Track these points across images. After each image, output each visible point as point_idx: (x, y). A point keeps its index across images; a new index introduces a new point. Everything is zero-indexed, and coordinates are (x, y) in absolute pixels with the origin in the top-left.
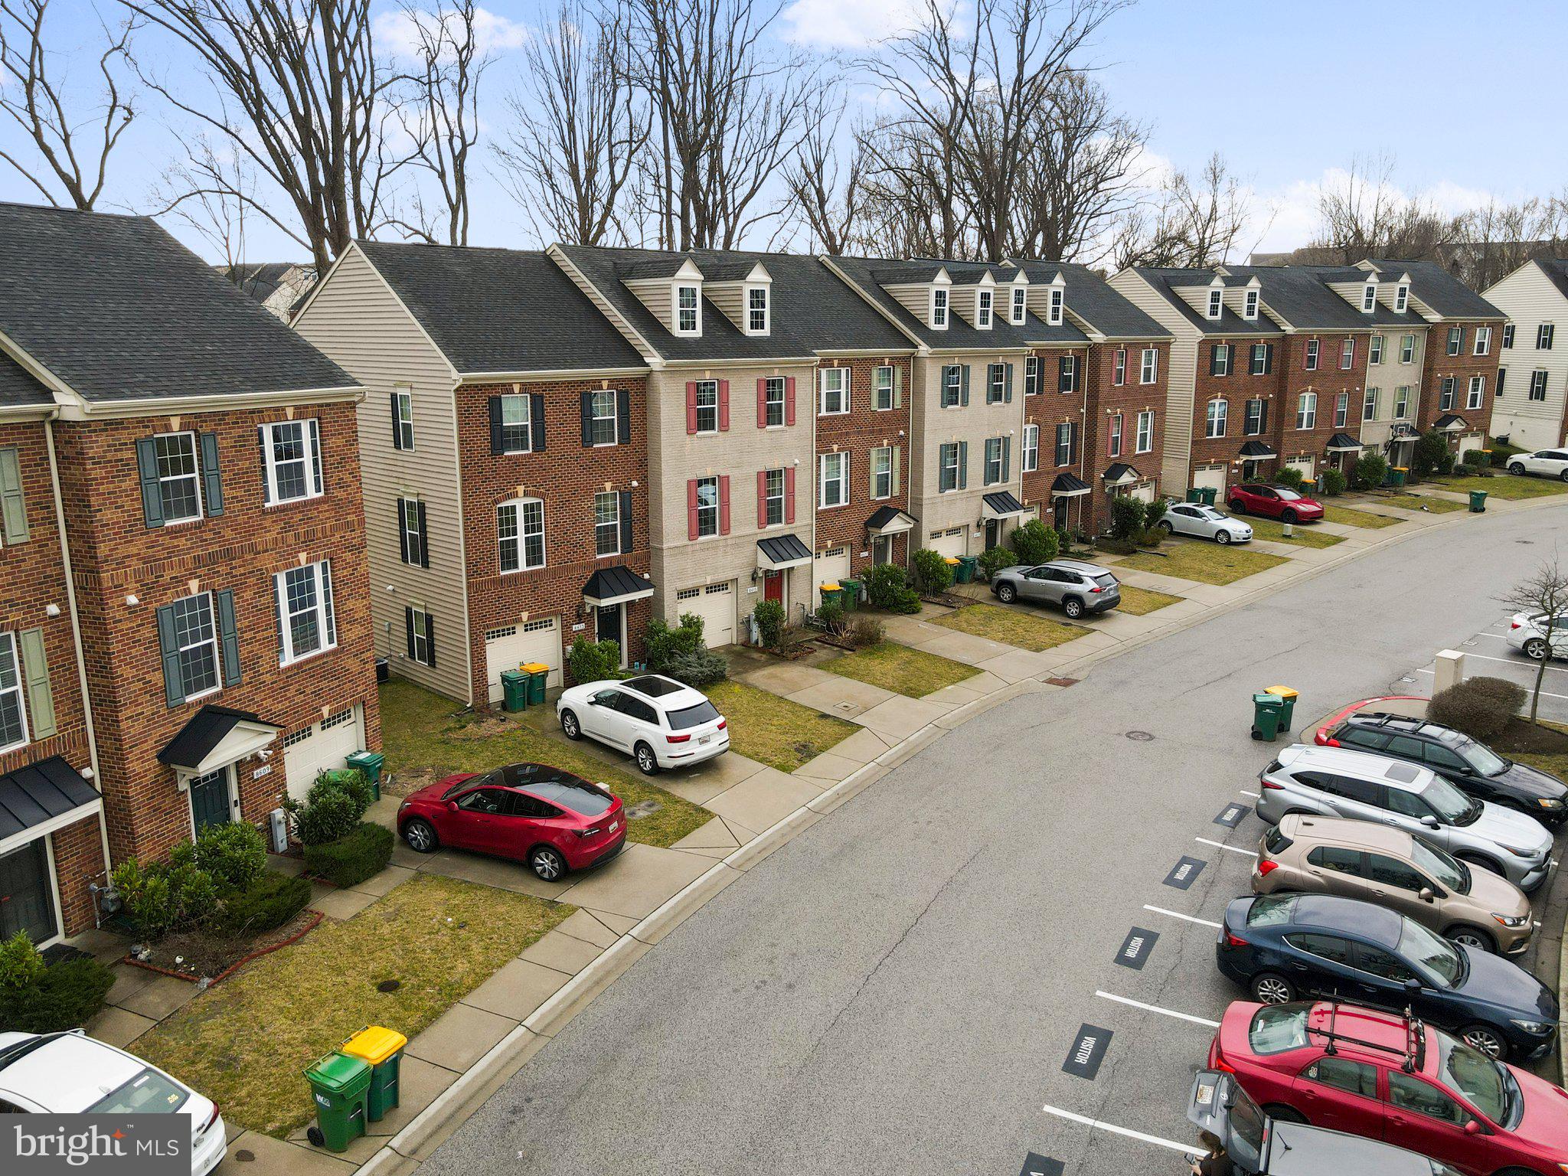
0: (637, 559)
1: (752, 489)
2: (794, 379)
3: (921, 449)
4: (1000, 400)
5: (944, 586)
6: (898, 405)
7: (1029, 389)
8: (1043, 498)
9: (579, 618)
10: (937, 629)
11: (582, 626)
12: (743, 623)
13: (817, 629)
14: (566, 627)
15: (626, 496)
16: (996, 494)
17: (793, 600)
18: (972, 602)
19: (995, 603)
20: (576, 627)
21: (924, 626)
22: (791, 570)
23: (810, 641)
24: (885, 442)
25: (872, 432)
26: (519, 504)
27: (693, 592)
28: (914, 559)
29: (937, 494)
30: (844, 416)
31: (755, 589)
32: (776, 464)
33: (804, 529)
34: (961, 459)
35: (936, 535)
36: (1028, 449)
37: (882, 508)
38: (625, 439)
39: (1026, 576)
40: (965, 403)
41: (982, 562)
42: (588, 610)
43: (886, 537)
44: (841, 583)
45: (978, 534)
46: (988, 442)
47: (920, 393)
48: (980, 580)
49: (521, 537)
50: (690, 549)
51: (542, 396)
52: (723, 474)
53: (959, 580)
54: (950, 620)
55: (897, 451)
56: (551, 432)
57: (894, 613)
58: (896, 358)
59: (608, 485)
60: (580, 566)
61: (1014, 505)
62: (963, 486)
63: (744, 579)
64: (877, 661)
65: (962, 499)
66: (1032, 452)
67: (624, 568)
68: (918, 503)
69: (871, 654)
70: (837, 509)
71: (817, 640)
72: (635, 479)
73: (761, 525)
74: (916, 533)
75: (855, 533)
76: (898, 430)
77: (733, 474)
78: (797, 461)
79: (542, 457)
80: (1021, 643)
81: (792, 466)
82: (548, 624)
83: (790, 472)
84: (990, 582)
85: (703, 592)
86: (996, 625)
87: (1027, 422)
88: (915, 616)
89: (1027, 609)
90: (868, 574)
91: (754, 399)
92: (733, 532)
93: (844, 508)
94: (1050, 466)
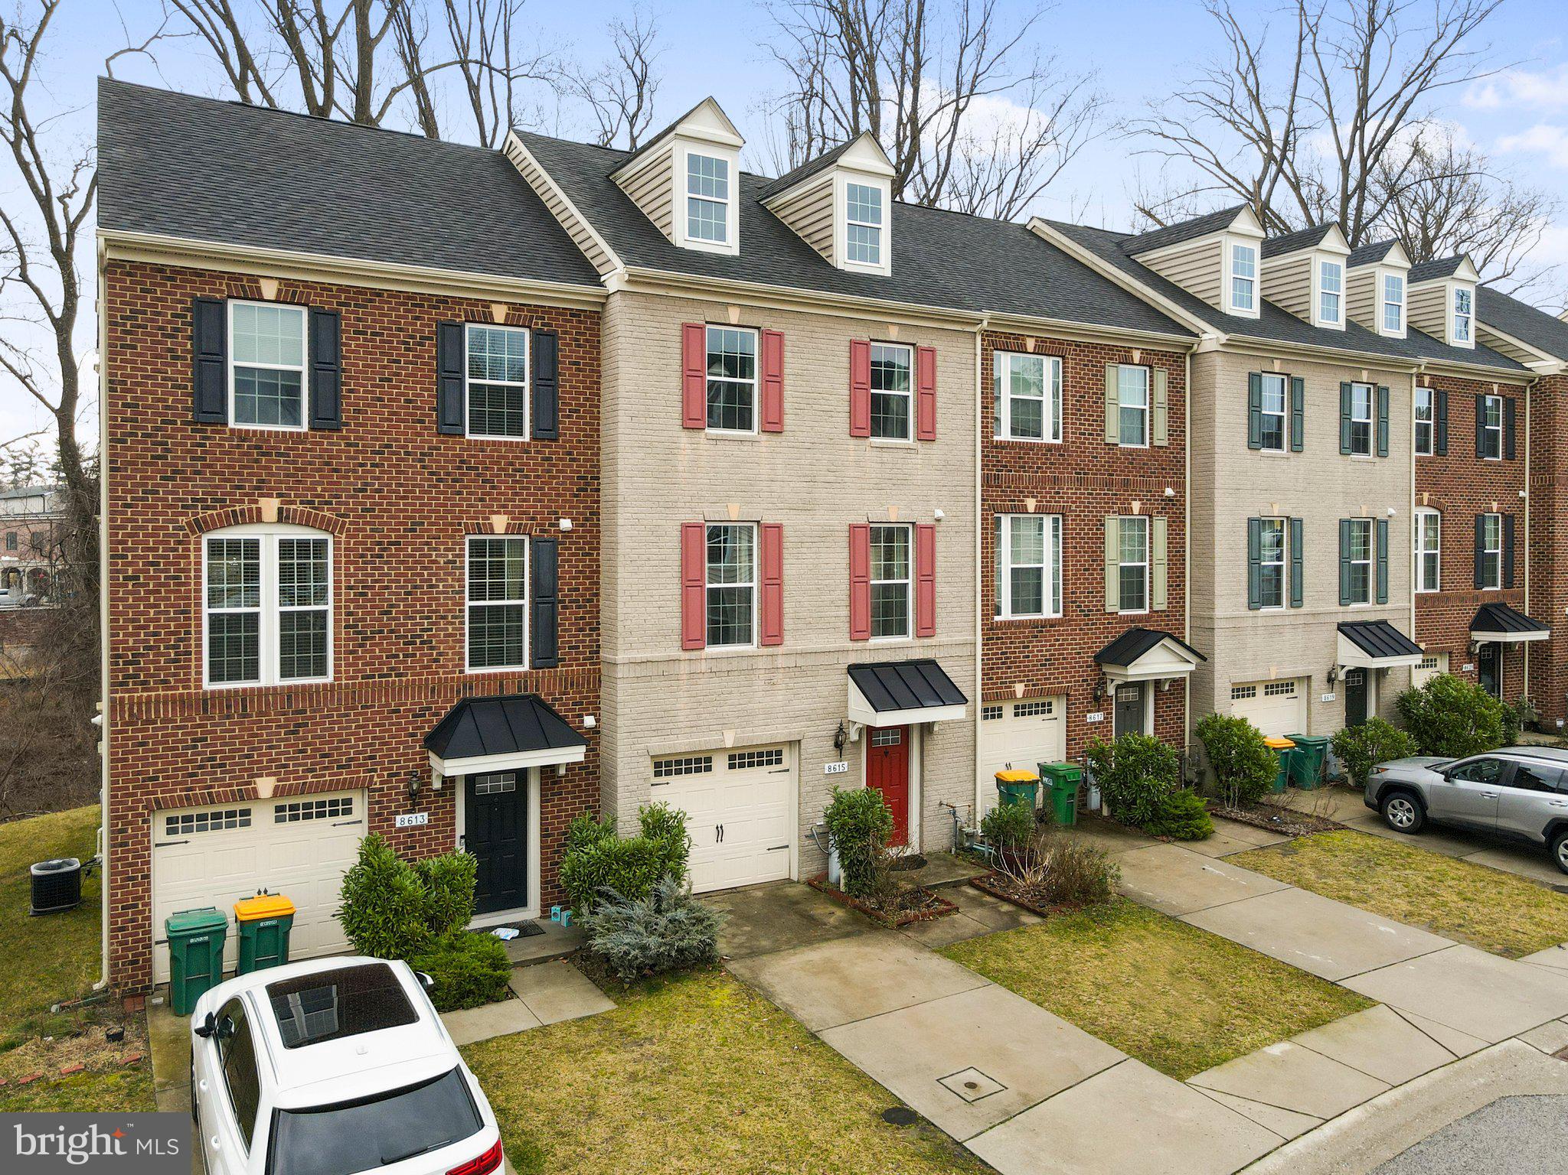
0: (569, 682)
1: (836, 560)
2: (933, 351)
3: (1210, 525)
4: (1366, 450)
5: (1262, 788)
6: (1161, 437)
7: (1422, 447)
8: (1456, 645)
9: (414, 801)
10: (1246, 877)
11: (421, 818)
12: (810, 837)
13: (981, 860)
14: (379, 818)
15: (547, 549)
16: (1365, 624)
17: (934, 796)
18: (1324, 825)
19: (1376, 830)
20: (402, 820)
21: (1217, 870)
22: (927, 728)
23: (956, 885)
24: (1136, 506)
25: (1110, 484)
26: (269, 539)
27: (698, 763)
28: (1199, 733)
29: (1244, 611)
30: (1050, 448)
31: (844, 766)
32: (892, 512)
33: (957, 651)
34: (1292, 550)
35: (1243, 691)
36: (1421, 552)
37: (1129, 632)
38: (546, 431)
39: (1449, 776)
40: (1297, 447)
41: (1341, 750)
42: (437, 785)
43: (1141, 686)
44: (1044, 770)
45: (1331, 697)
46: (1345, 525)
47: (1203, 420)
48: (1339, 785)
49: (270, 609)
50: (684, 668)
51: (335, 315)
52: (769, 519)
53: (1294, 780)
54: (1276, 860)
55: (1161, 526)
56: (356, 393)
57: (1152, 837)
58: (1156, 353)
59: (500, 522)
60: (422, 686)
61: (1399, 645)
62: (1296, 601)
63: (818, 743)
64: (1091, 950)
65: (1294, 626)
66: (1430, 559)
67: (535, 701)
68: (1206, 627)
69: (1082, 927)
70: (1034, 624)
71: (971, 883)
72: (565, 515)
73: (856, 634)
74: (1202, 681)
75: (1076, 676)
76: (1162, 486)
77: (792, 524)
78: (939, 513)
79: (334, 444)
80: (1460, 930)
81: (930, 522)
82: (339, 809)
83: (927, 533)
84: (1360, 788)
85: (720, 763)
86: (1385, 876)
87: (1420, 503)
88: (1200, 846)
89: (1454, 849)
90: (1100, 755)
91: (844, 377)
92: (790, 643)
93: (1052, 623)
94: (1466, 586)
